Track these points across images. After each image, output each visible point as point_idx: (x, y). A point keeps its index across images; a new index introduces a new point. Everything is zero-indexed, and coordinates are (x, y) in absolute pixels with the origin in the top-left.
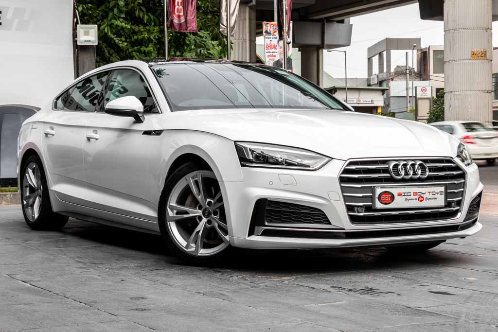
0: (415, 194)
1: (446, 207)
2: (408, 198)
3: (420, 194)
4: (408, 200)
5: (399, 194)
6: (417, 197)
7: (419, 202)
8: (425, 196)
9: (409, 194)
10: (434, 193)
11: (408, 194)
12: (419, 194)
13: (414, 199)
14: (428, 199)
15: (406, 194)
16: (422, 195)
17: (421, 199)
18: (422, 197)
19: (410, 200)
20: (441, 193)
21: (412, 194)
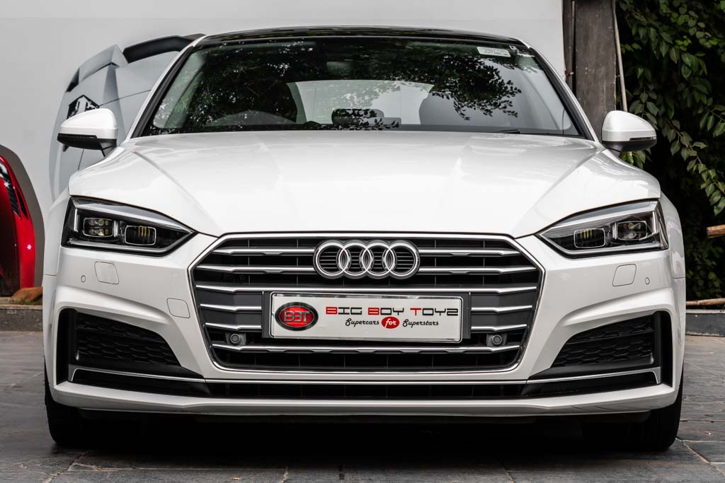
0: (372, 311)
1: (464, 342)
2: (355, 318)
3: (389, 311)
4: (355, 324)
5: (331, 311)
6: (380, 318)
7: (385, 328)
8: (401, 318)
9: (359, 311)
10: (431, 312)
11: (356, 311)
12: (384, 311)
13: (371, 323)
14: (412, 324)
15: (346, 311)
16: (394, 315)
17: (390, 322)
18: (393, 319)
19: (360, 323)
20: (451, 312)
21: (365, 311)
